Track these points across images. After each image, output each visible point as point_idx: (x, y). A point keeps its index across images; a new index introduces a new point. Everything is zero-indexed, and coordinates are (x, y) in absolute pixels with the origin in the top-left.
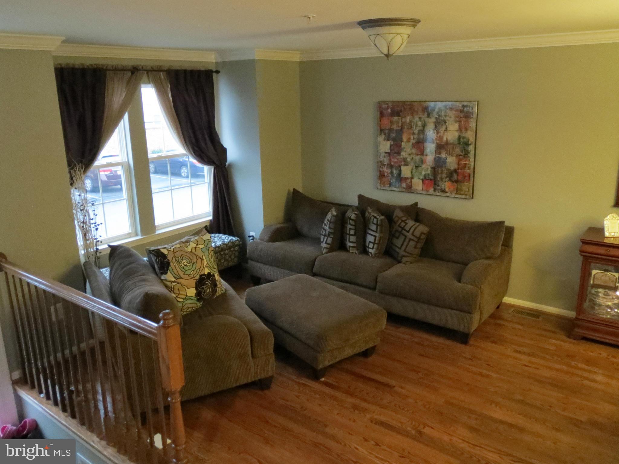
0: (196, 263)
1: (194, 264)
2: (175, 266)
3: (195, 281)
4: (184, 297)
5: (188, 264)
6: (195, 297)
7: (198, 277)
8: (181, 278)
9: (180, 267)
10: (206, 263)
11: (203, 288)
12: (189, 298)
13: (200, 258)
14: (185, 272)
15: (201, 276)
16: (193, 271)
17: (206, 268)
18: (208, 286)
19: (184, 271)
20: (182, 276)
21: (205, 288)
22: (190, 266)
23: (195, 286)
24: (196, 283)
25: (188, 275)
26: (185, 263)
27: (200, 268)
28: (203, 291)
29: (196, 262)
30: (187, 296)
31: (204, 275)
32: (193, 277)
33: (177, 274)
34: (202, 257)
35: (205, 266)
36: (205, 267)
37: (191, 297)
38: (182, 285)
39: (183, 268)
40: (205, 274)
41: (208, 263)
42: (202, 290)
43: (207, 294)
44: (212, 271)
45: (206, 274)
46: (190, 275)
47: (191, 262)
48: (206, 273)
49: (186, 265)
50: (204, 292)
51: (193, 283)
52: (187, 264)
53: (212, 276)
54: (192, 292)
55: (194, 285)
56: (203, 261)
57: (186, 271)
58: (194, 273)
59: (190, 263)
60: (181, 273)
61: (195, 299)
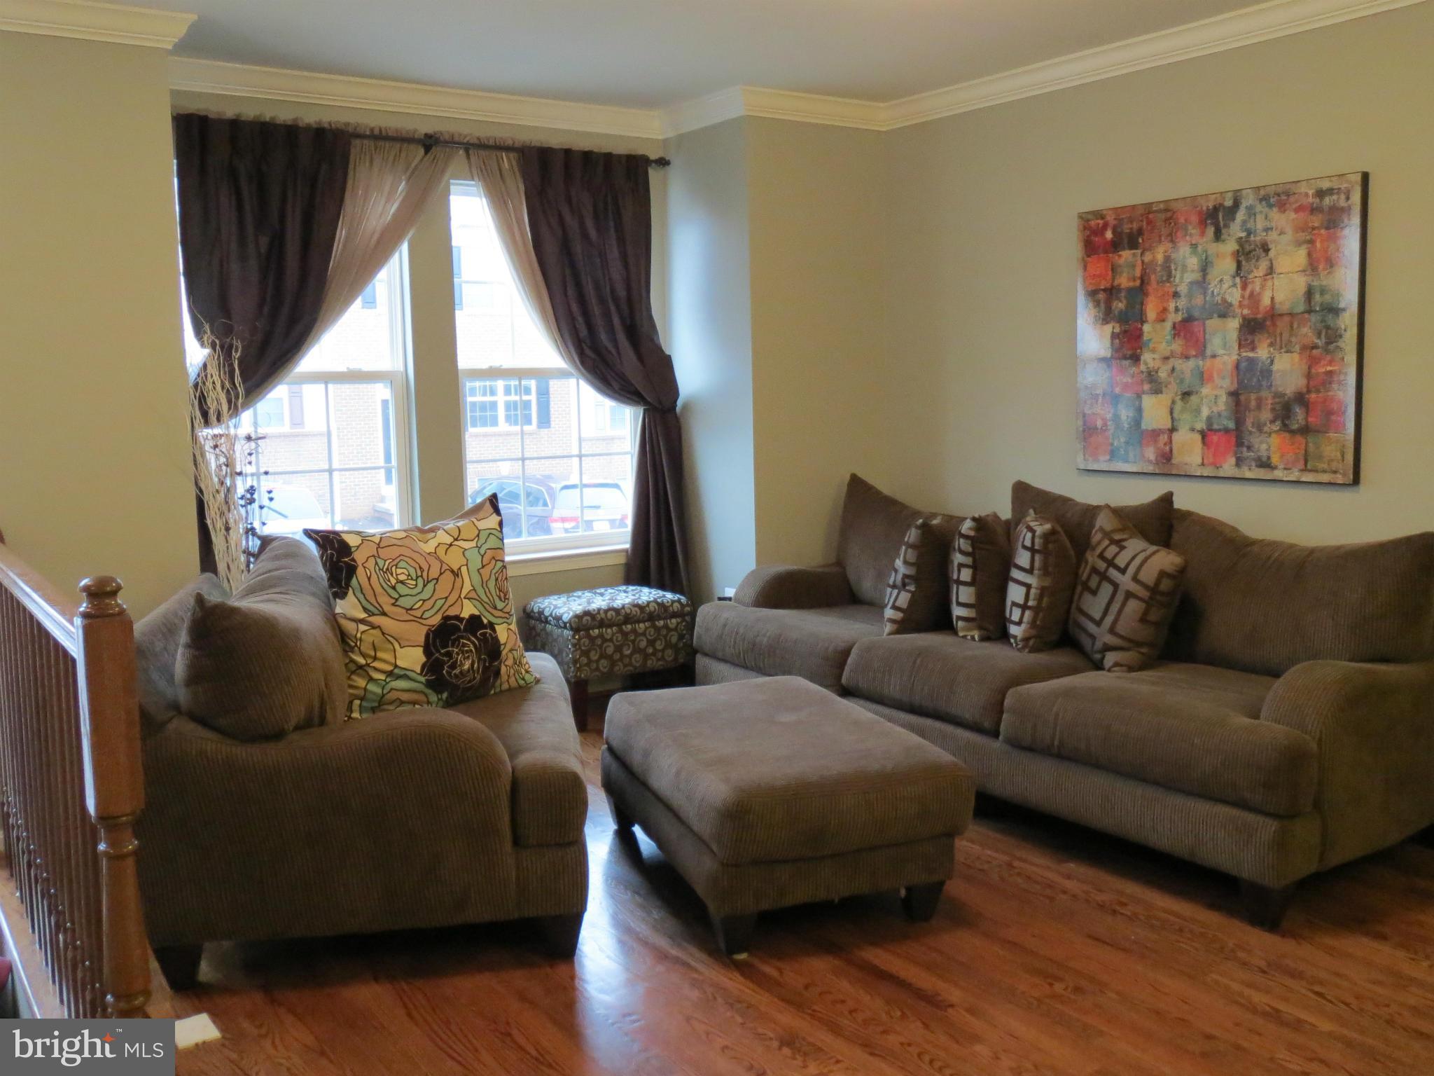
0: (435, 581)
1: (428, 582)
2: (369, 579)
3: (424, 630)
4: (389, 668)
5: (412, 579)
6: (421, 674)
7: (436, 620)
8: (384, 614)
9: (385, 586)
10: (467, 587)
11: (449, 654)
12: (402, 673)
13: (452, 571)
14: (397, 600)
15: (446, 618)
16: (424, 601)
17: (466, 602)
18: (467, 652)
19: (397, 596)
20: (387, 608)
21: (458, 654)
22: (416, 585)
23: (423, 644)
24: (427, 636)
25: (407, 610)
26: (402, 577)
27: (446, 598)
28: (448, 661)
29: (437, 579)
30: (396, 666)
31: (457, 618)
32: (421, 618)
33: (373, 601)
34: (460, 568)
35: (462, 596)
36: (465, 598)
37: (408, 673)
38: (383, 634)
39: (394, 588)
40: (462, 616)
41: (474, 589)
42: (445, 659)
43: (461, 672)
44: (487, 614)
45: (463, 619)
46: (411, 609)
47: (422, 576)
48: (465, 614)
49: (402, 582)
50: (453, 666)
51: (420, 634)
52: (408, 579)
53: (485, 627)
54: (412, 658)
55: (422, 640)
56: (459, 580)
57: (401, 596)
58: (425, 608)
59: (417, 577)
60: (385, 602)
61: (423, 679)
